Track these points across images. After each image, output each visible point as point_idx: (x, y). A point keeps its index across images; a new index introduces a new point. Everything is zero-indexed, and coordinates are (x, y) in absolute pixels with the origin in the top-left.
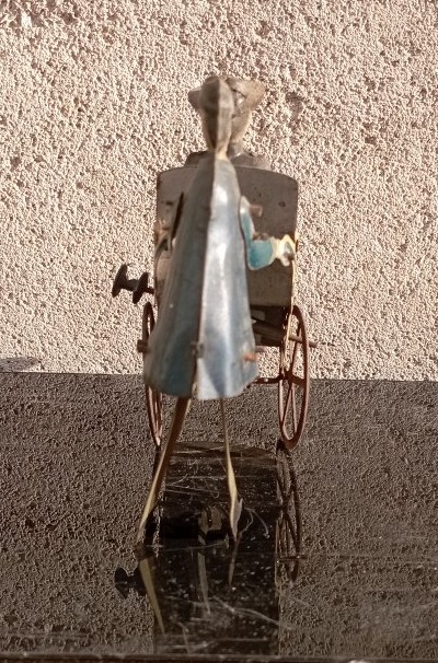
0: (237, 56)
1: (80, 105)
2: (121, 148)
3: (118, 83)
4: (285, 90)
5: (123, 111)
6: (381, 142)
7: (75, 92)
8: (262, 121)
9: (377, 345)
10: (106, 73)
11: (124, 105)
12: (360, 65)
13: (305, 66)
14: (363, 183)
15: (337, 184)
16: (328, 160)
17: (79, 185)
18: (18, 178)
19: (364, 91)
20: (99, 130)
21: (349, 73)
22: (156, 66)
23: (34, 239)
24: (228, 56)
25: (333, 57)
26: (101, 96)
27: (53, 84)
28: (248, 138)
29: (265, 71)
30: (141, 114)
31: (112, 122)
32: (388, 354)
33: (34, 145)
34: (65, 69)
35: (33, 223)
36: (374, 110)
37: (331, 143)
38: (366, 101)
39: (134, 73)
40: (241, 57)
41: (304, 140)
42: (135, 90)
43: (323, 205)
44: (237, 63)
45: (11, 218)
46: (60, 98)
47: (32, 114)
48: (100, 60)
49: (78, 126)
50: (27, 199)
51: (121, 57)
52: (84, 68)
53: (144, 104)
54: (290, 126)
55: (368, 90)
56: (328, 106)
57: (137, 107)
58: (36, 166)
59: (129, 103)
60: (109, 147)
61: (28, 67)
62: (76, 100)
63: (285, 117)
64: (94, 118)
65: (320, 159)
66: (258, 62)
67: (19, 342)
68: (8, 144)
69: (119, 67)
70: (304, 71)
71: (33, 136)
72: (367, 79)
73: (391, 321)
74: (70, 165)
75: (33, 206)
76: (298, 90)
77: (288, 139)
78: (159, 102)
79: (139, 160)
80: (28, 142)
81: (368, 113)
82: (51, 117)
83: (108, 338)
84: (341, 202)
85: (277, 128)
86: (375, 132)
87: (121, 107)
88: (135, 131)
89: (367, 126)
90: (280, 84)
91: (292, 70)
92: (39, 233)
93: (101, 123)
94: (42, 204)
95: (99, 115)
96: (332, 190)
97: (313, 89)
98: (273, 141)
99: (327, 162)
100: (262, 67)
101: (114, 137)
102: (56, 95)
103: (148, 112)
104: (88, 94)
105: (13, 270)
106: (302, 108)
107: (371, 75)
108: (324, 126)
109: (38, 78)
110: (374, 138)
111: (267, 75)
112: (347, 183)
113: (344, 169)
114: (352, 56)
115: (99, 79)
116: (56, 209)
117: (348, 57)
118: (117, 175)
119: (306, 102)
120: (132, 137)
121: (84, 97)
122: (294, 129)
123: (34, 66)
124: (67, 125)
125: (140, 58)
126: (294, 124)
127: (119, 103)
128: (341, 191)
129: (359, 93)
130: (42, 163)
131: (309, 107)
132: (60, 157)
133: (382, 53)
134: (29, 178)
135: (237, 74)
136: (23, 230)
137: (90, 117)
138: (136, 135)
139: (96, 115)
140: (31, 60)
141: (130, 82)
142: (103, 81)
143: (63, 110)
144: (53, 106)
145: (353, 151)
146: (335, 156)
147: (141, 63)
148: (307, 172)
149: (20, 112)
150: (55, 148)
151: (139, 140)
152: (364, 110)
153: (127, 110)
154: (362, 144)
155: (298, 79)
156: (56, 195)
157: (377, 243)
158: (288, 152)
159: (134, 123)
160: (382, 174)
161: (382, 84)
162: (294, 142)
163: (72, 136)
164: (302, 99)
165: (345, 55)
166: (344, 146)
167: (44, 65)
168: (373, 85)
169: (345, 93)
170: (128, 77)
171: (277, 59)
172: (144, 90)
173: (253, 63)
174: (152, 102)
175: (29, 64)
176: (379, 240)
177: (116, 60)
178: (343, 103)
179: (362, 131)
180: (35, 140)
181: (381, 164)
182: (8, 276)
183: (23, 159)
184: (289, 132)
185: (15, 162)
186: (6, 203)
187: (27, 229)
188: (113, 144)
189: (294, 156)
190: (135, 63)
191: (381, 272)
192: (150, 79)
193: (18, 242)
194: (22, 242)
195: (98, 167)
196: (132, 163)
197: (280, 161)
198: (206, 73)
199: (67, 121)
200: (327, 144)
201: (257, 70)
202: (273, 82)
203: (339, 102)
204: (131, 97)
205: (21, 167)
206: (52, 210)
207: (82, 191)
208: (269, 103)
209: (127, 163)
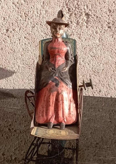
0: (71, 2)
1: (26, 15)
2: (37, 27)
3: (37, 9)
4: (85, 12)
5: (38, 17)
6: (112, 28)
7: (25, 11)
8: (78, 21)
9: (109, 86)
10: (33, 6)
11: (38, 15)
12: (107, 6)
13: (91, 5)
14: (106, 40)
15: (99, 40)
16: (97, 33)
17: (25, 38)
18: (8, 35)
19: (108, 13)
20: (31, 22)
21: (104, 7)
22: (48, 4)
23: (12, 52)
24: (69, 2)
25: (99, 3)
26: (32, 12)
27: (18, 9)
28: (74, 26)
29: (79, 6)
30: (43, 18)
31: (35, 20)
32: (112, 89)
33: (13, 26)
34: (22, 4)
35: (12, 48)
36: (111, 19)
37: (98, 28)
38: (108, 16)
39: (42, 6)
40: (72, 2)
41: (90, 27)
42: (42, 11)
43: (95, 45)
44: (71, 4)
45: (6, 46)
46: (20, 13)
47: (12, 17)
48: (32, 2)
49: (25, 21)
50: (10, 41)
51: (38, 2)
52: (27, 5)
53: (44, 15)
54: (86, 22)
55: (109, 13)
56: (97, 17)
57: (42, 16)
58: (13, 32)
59: (40, 15)
60: (34, 27)
61: (12, 4)
62: (25, 14)
63: (85, 20)
64: (30, 19)
65: (94, 32)
66: (77, 4)
67: (7, 81)
68: (5, 25)
69: (37, 4)
70: (91, 7)
71: (12, 23)
72: (109, 9)
73: (113, 80)
74: (23, 32)
75: (12, 43)
76: (89, 12)
77: (85, 27)
78: (48, 15)
79: (42, 31)
80: (11, 25)
81: (109, 19)
82: (18, 18)
83: (32, 81)
84: (100, 45)
85: (82, 23)
86: (111, 25)
87: (37, 16)
88: (41, 23)
89: (109, 23)
90: (83, 10)
91: (87, 6)
92: (13, 50)
93: (32, 20)
94: (14, 43)
95: (31, 18)
96: (98, 41)
97: (93, 12)
98: (81, 27)
99: (96, 33)
100: (78, 5)
101: (35, 24)
102: (19, 12)
103: (45, 18)
104: (28, 12)
105: (6, 61)
106: (89, 17)
107: (110, 8)
108: (96, 23)
109: (14, 7)
110: (110, 27)
111: (80, 8)
112: (102, 40)
113: (101, 35)
114: (105, 3)
115: (31, 7)
116: (18, 44)
117: (104, 3)
118: (36, 35)
119: (91, 16)
120: (41, 24)
121: (27, 13)
122: (87, 24)
123: (13, 3)
124: (22, 20)
125: (44, 2)
126: (87, 22)
127: (37, 15)
128: (100, 42)
129: (107, 13)
130: (15, 31)
131: (92, 17)
132: (20, 30)
133: (114, 2)
134: (11, 35)
135: (71, 7)
136: (9, 50)
137: (28, 18)
138: (42, 24)
139: (30, 18)
140: (12, 2)
141: (40, 9)
142: (33, 8)
143: (21, 16)
144: (18, 15)
145: (104, 30)
146: (99, 32)
147: (43, 3)
148: (90, 36)
149: (9, 17)
150: (18, 27)
151: (42, 25)
152: (108, 19)
153: (39, 17)
154: (107, 28)
155: (89, 9)
156: (19, 40)
157: (110, 57)
158: (85, 30)
159: (41, 20)
160: (112, 37)
161: (113, 11)
162: (87, 27)
163: (23, 24)
164: (90, 15)
165: (103, 2)
166: (101, 29)
167: (16, 3)
168: (111, 11)
169: (102, 14)
170: (40, 7)
171: (83, 3)
172: (44, 11)
173: (76, 4)
174: (46, 14)
175: (12, 3)
176: (111, 56)
177: (36, 2)
178: (102, 16)
179: (107, 24)
180: (13, 24)
181: (112, 34)
182: (4, 62)
183: (9, 30)
184: (86, 24)
185: (7, 30)
186: (4, 42)
187: (10, 49)
188: (35, 26)
189: (87, 31)
190: (42, 3)
191: (111, 65)
192: (46, 8)
193: (7, 53)
194: (8, 53)
195: (30, 33)
196: (40, 32)
197: (83, 32)
198: (62, 7)
199: (22, 19)
200: (96, 28)
201: (77, 6)
202: (81, 10)
203: (100, 16)
204: (41, 13)
205: (9, 32)
206: (17, 44)
207: (26, 39)
208: (80, 16)
209: (39, 32)
